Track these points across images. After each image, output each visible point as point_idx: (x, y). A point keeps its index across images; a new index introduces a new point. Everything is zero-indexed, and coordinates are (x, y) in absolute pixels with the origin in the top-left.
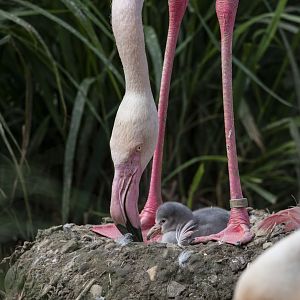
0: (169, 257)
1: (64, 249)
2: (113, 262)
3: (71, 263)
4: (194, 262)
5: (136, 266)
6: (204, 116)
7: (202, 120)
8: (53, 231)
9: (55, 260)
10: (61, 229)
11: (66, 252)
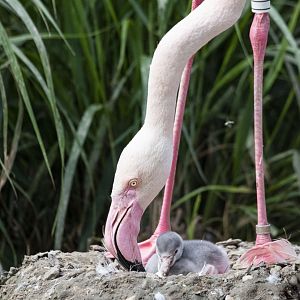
0: (147, 287)
1: (47, 276)
2: (92, 291)
3: (51, 291)
4: (172, 293)
5: (115, 295)
6: (214, 145)
7: (211, 150)
8: (39, 257)
9: (37, 287)
10: (46, 255)
11: (48, 279)
